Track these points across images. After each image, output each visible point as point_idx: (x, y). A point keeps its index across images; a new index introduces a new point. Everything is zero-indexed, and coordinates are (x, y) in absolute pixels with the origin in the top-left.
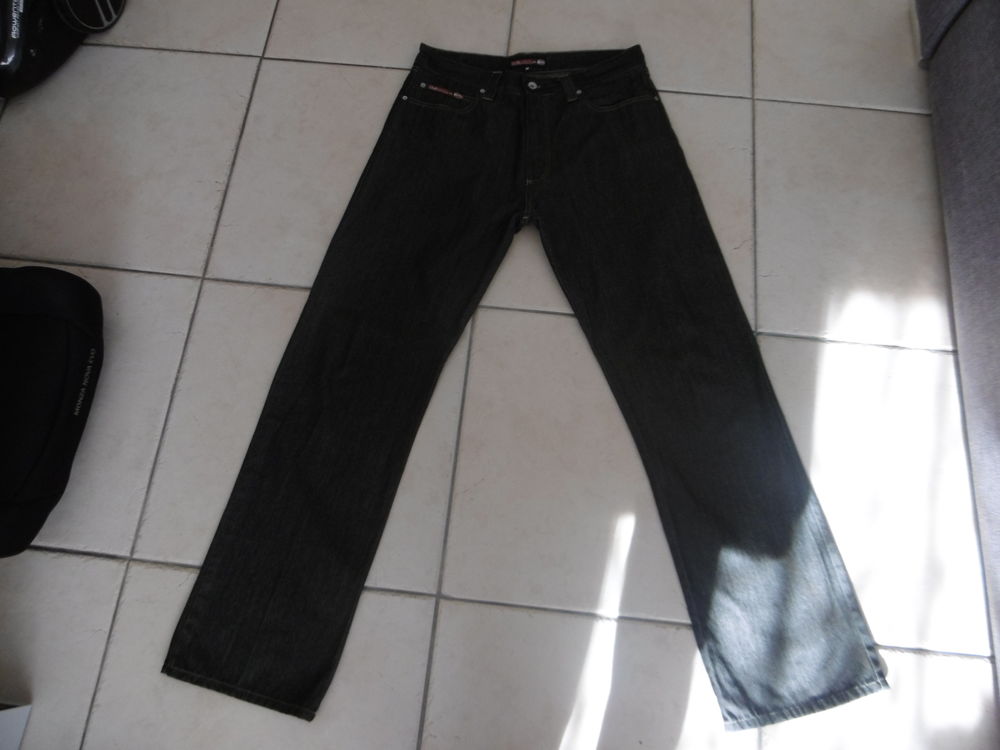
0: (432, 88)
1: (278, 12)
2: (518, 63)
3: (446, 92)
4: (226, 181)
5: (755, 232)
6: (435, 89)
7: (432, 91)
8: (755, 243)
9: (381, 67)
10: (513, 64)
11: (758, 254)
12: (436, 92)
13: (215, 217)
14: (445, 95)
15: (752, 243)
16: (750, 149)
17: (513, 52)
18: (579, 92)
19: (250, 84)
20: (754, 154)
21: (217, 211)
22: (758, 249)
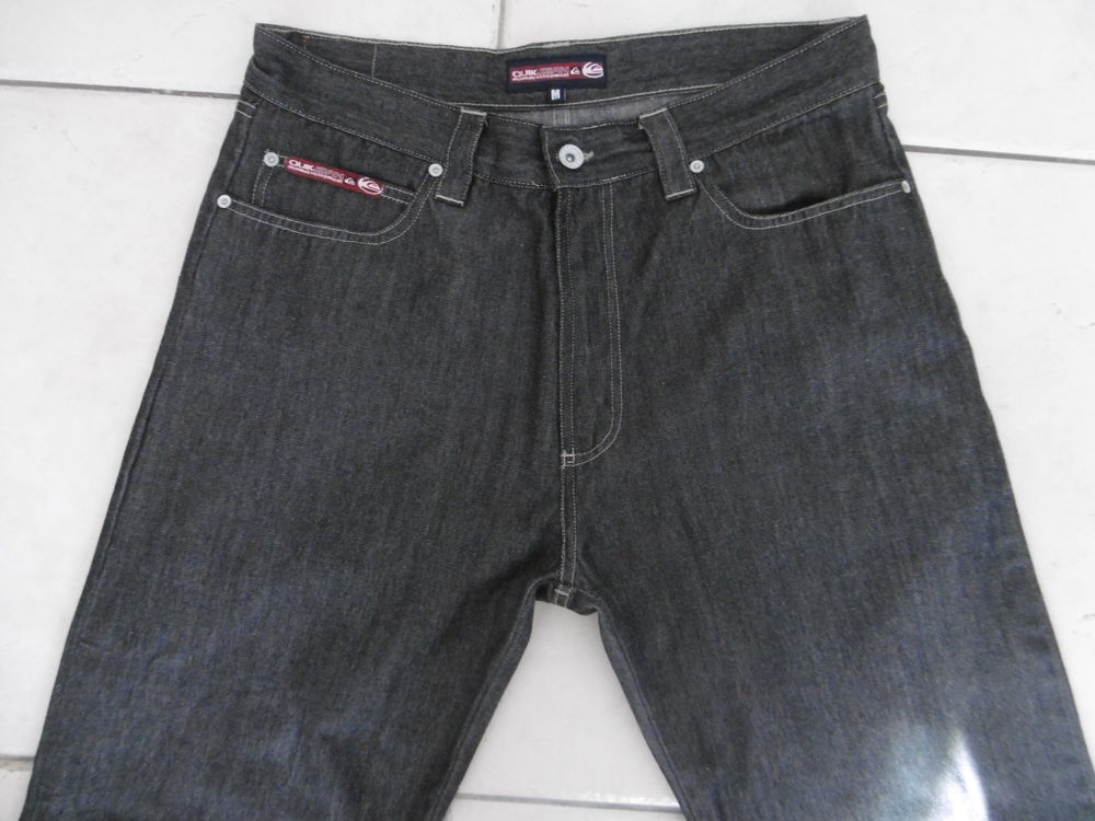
0: (295, 165)
2: (530, 74)
3: (335, 177)
6: (307, 169)
7: (298, 176)
9: (161, 92)
10: (518, 76)
14: (337, 187)
17: (515, 40)
18: (697, 166)
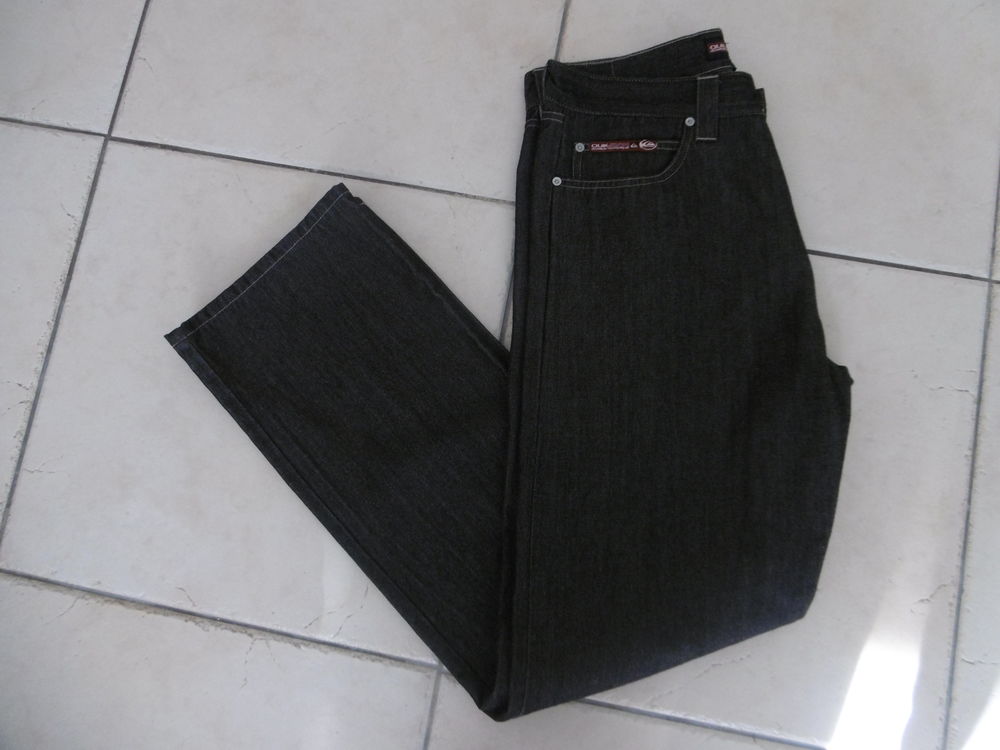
1: (140, 44)
3: (623, 146)
4: (36, 384)
5: (962, 569)
7: (601, 153)
8: (961, 591)
11: (964, 616)
12: (608, 152)
13: (16, 453)
15: (954, 591)
16: (974, 392)
19: (85, 192)
20: (979, 401)
21: (17, 442)
22: (966, 606)
